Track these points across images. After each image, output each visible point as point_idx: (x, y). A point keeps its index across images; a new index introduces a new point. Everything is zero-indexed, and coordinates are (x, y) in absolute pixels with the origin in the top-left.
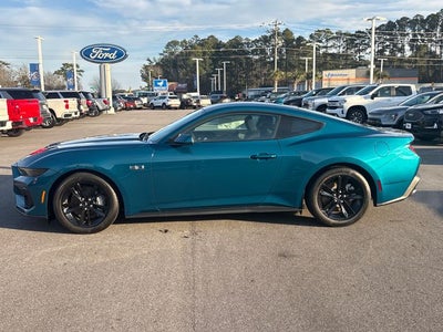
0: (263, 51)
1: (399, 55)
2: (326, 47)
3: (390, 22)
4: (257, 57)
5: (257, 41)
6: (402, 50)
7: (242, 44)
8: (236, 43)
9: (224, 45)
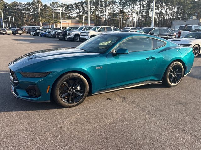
0: (28, 9)
1: (86, 15)
2: (57, 10)
3: (82, 2)
4: (26, 12)
5: (25, 5)
6: (87, 13)
7: (18, 5)
8: (14, 4)
9: (9, 5)
